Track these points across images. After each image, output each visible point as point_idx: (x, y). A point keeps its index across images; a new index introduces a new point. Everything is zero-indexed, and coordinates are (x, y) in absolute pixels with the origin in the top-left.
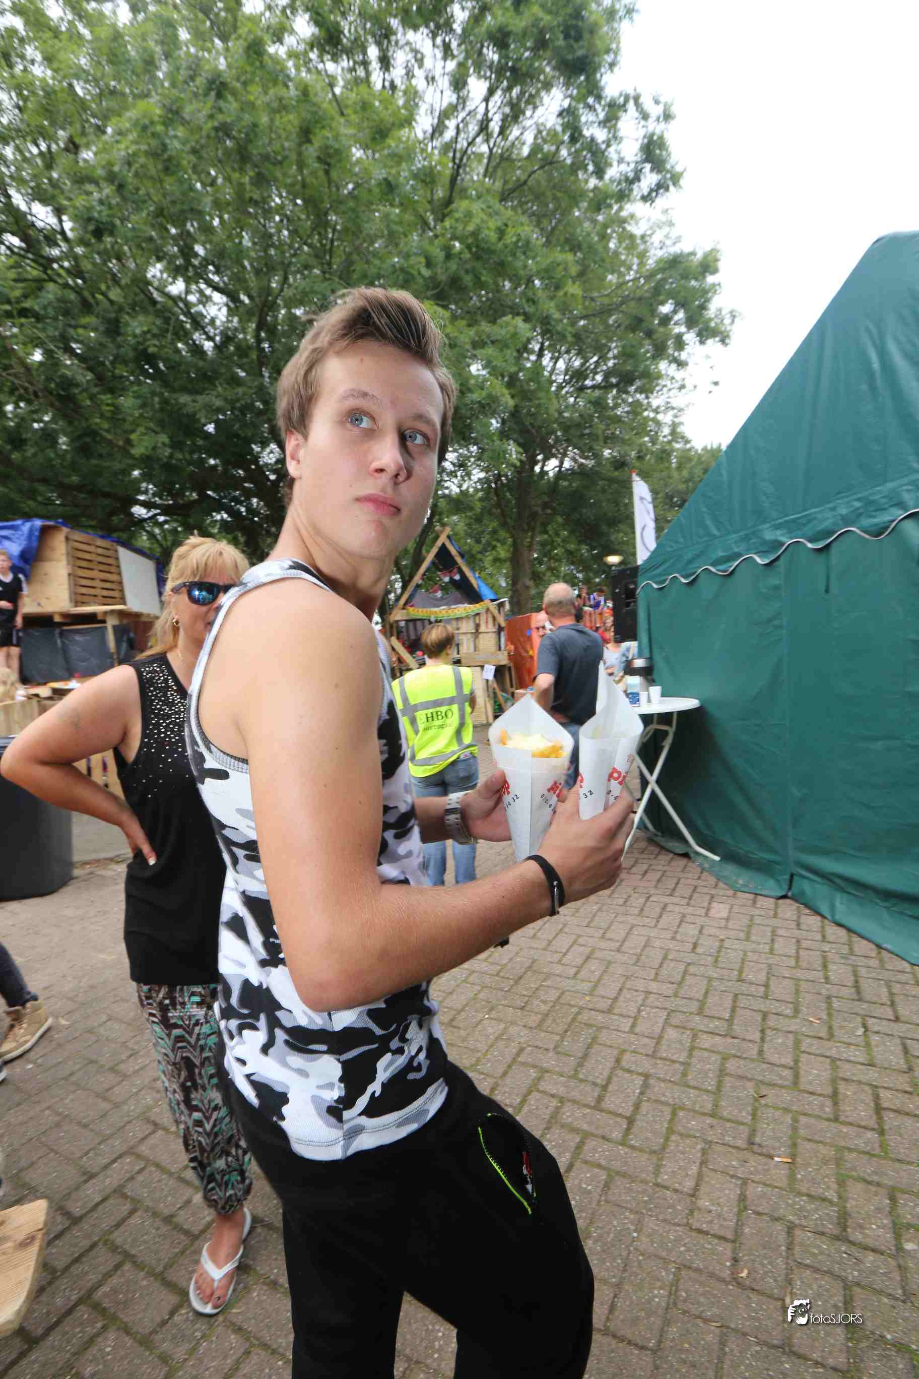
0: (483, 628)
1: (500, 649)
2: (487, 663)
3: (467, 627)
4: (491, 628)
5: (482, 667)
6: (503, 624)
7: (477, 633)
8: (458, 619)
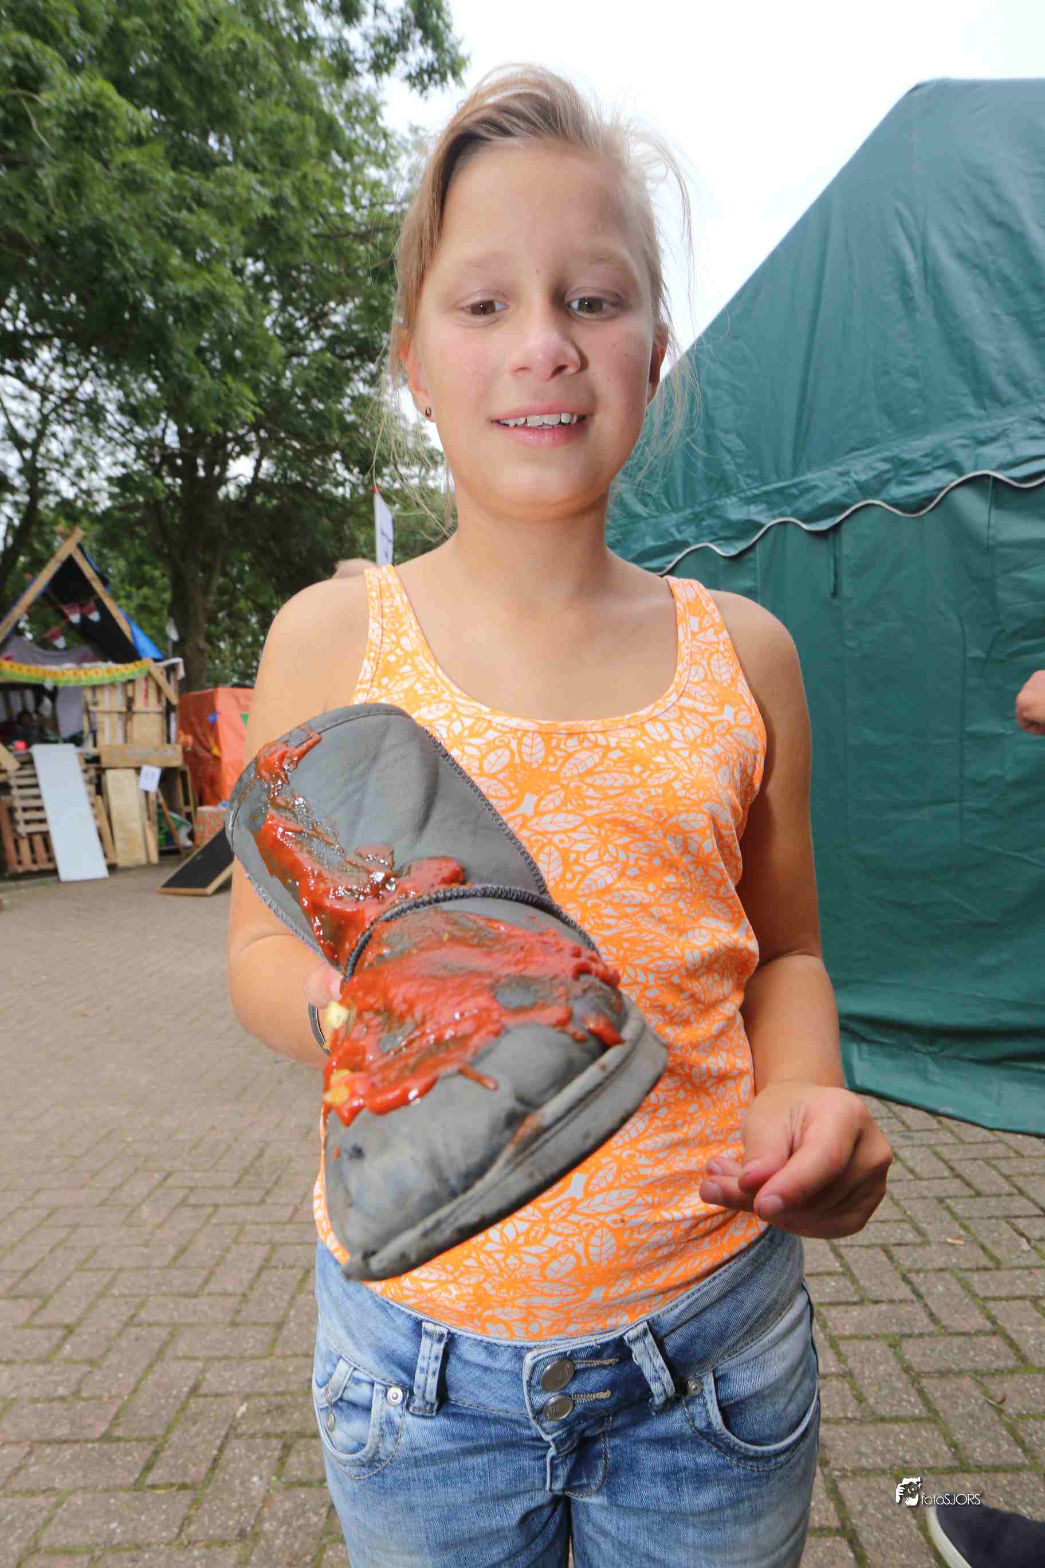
0: (139, 705)
1: (169, 741)
2: (148, 763)
3: (111, 701)
4: (154, 705)
5: (138, 770)
6: (175, 701)
7: (129, 710)
8: (94, 688)
